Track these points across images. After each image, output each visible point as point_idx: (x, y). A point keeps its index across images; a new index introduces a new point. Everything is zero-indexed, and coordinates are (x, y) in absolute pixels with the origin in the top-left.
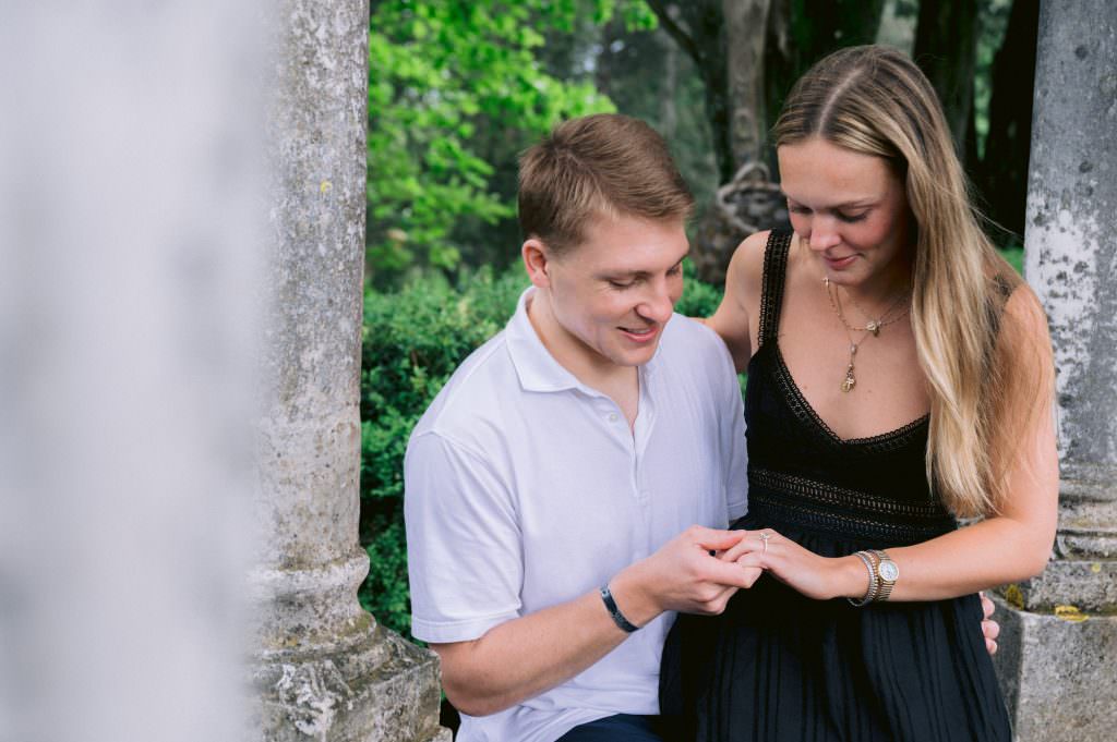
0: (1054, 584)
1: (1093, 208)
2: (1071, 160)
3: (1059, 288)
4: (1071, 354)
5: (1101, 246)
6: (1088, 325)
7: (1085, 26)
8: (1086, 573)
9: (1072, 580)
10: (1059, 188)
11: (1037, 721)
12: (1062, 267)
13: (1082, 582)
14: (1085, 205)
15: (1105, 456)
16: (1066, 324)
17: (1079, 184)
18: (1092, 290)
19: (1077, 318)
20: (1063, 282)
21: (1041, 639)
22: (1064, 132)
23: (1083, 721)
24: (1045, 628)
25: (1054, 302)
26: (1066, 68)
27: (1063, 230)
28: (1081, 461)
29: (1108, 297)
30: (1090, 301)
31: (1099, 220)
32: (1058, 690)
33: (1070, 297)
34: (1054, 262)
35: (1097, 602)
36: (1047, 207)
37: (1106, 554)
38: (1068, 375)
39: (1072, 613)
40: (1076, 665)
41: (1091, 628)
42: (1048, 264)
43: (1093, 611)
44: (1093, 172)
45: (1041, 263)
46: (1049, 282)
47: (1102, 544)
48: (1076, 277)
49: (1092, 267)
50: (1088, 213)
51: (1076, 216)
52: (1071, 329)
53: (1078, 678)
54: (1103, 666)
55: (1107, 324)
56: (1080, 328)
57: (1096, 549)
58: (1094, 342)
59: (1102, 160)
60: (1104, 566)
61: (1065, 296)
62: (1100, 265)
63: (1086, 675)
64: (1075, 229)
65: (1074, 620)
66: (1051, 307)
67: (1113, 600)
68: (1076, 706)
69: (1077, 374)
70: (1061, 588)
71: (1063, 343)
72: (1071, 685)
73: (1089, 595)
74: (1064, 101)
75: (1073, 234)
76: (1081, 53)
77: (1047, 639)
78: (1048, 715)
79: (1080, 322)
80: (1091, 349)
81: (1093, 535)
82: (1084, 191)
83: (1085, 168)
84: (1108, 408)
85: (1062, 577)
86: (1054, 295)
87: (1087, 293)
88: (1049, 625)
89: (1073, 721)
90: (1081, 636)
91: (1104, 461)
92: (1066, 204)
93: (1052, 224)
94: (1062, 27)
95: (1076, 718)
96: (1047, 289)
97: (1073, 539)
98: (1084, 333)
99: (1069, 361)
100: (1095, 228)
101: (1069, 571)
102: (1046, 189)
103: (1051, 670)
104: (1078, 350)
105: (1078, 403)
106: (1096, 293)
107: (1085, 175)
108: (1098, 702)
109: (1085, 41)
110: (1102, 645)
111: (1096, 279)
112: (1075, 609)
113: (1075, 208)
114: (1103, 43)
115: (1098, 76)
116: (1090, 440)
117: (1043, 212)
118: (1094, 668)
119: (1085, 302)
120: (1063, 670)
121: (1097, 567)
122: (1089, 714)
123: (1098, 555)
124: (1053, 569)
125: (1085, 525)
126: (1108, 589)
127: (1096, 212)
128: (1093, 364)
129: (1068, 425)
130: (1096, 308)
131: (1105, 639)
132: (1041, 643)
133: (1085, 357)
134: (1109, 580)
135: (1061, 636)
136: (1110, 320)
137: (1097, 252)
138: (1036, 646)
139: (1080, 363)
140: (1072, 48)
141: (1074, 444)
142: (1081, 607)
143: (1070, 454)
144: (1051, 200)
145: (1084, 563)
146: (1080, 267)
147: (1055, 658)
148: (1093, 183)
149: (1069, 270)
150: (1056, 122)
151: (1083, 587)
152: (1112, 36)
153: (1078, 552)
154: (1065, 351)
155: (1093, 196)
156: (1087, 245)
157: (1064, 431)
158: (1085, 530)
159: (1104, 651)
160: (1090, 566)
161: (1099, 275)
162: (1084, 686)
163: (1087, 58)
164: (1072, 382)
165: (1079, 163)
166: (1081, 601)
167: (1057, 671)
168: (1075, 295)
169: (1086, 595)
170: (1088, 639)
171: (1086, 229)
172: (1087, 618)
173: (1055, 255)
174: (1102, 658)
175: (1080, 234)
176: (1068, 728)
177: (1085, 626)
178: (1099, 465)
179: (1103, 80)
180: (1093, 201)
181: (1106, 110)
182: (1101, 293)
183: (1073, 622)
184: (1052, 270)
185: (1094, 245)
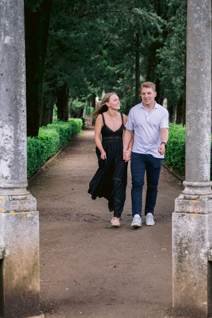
0: (9, 207)
1: (12, 124)
2: (7, 114)
3: (6, 142)
4: (10, 156)
5: (14, 132)
6: (13, 149)
7: (7, 84)
8: (16, 203)
9: (13, 205)
10: (5, 120)
11: (8, 237)
12: (7, 137)
13: (15, 205)
14: (10, 123)
15: (19, 178)
16: (8, 149)
17: (9, 119)
18: (13, 142)
19: (11, 148)
20: (7, 140)
21: (7, 219)
22: (5, 108)
23: (18, 236)
24: (8, 216)
25: (6, 145)
26: (4, 93)
27: (6, 129)
28: (14, 179)
29: (17, 143)
30: (13, 144)
31: (13, 126)
32: (12, 230)
33: (9, 143)
34: (5, 136)
35: (18, 210)
36: (3, 124)
37: (20, 199)
38: (10, 161)
39: (13, 212)
40: (15, 224)
41: (18, 216)
42: (4, 136)
43: (18, 212)
44: (12, 116)
45: (2, 136)
46: (4, 140)
47: (19, 197)
48: (9, 139)
49: (13, 137)
50: (11, 125)
51: (9, 126)
52: (10, 150)
53: (16, 227)
54: (21, 223)
55: (17, 149)
56: (11, 150)
57: (18, 198)
58: (15, 153)
59: (13, 113)
60: (20, 202)
61: (8, 143)
62: (15, 136)
63: (17, 226)
64: (9, 128)
65: (14, 213)
66: (5, 146)
67: (22, 209)
68: (16, 233)
69: (11, 160)
70: (11, 207)
71: (8, 154)
72: (14, 228)
73: (17, 208)
74: (4, 101)
75: (8, 129)
76: (7, 90)
77: (8, 218)
78: (10, 236)
79: (11, 149)
80: (14, 154)
81: (17, 195)
82: (10, 120)
83: (10, 115)
84: (19, 167)
85: (11, 205)
86: (5, 143)
87: (12, 142)
88: (9, 215)
89: (15, 236)
90: (16, 217)
91: (19, 179)
92: (6, 123)
93: (4, 128)
94: (3, 85)
95: (16, 236)
96: (4, 142)
97: (13, 197)
98: (12, 151)
99: (10, 157)
100: (13, 128)
101: (12, 203)
102: (2, 120)
103: (10, 226)
104: (11, 155)
105: (12, 167)
106: (14, 143)
107: (10, 117)
108: (21, 232)
109: (8, 88)
110: (20, 219)
111: (14, 139)
112: (14, 212)
113: (8, 124)
114: (11, 88)
115: (11, 95)
116: (15, 175)
117: (2, 125)
118: (19, 224)
119: (12, 145)
120: (12, 225)
121: (18, 202)
122: (19, 235)
123: (19, 200)
124: (9, 203)
125: (15, 193)
126: (21, 206)
127: (13, 125)
128: (15, 158)
129: (11, 172)
130: (15, 146)
131: (21, 217)
132: (7, 220)
133: (13, 156)
134: (21, 205)
135: (11, 218)
136: (17, 148)
137: (14, 133)
138: (6, 220)
139: (12, 158)
140: (5, 89)
141: (12, 176)
142: (15, 211)
143: (11, 178)
144: (3, 122)
145: (15, 201)
146: (10, 137)
147: (10, 223)
148: (12, 118)
149: (8, 137)
150: (3, 105)
151: (15, 207)
152: (13, 87)
153: (14, 199)
154: (8, 155)
155: (12, 121)
156: (11, 132)
157: (10, 173)
158: (16, 194)
159: (21, 220)
160: (17, 202)
161: (14, 138)
162: (17, 228)
163: (8, 92)
164: (11, 162)
165: (8, 114)
166: (15, 210)
167: (11, 225)
168: (10, 143)
169: (16, 208)
170: (18, 218)
171: (11, 129)
172: (17, 213)
173: (5, 135)
174: (21, 222)
175: (10, 130)
176: (15, 238)
177: (16, 215)
178: (18, 180)
179: (12, 96)
180: (12, 122)
181: (13, 103)
182: (15, 142)
183: (14, 214)
184: (5, 138)
185: (13, 132)
